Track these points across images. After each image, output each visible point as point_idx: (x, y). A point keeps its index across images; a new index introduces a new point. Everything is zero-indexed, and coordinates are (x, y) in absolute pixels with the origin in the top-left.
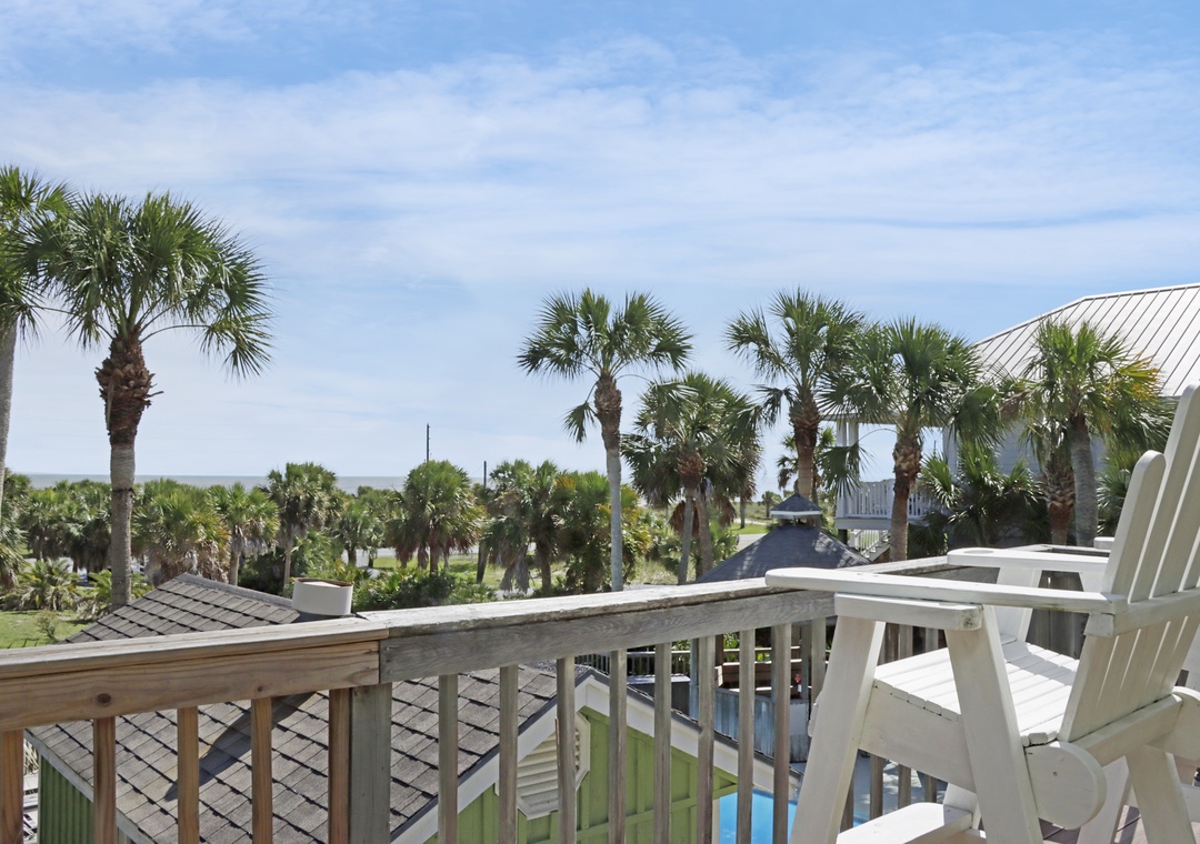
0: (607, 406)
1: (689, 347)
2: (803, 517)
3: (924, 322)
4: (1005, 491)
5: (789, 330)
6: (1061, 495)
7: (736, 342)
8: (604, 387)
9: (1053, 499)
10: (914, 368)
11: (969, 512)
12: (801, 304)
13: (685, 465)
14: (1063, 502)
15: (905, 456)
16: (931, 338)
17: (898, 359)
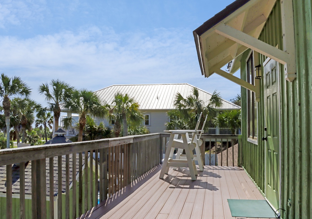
0: (7, 105)
1: (31, 92)
2: (62, 134)
3: (89, 90)
4: (98, 129)
5: (54, 89)
6: (118, 130)
7: (42, 91)
8: (6, 100)
9: (116, 130)
10: (86, 100)
11: (90, 134)
12: (58, 83)
13: (23, 121)
14: (118, 131)
15: (83, 120)
16: (90, 94)
17: (82, 98)
